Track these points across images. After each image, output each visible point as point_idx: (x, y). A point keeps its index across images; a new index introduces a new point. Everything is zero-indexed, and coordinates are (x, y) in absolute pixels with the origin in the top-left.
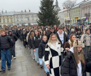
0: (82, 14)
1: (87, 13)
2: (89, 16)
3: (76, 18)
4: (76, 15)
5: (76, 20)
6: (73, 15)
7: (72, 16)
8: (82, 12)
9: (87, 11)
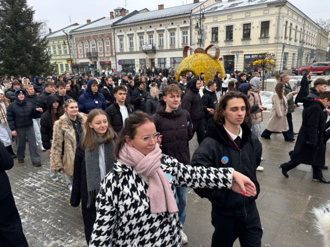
0: (79, 53)
1: (91, 51)
2: (96, 58)
3: (68, 60)
4: (63, 53)
5: (69, 65)
6: (60, 52)
7: (57, 54)
8: (79, 48)
9: (91, 47)
